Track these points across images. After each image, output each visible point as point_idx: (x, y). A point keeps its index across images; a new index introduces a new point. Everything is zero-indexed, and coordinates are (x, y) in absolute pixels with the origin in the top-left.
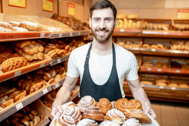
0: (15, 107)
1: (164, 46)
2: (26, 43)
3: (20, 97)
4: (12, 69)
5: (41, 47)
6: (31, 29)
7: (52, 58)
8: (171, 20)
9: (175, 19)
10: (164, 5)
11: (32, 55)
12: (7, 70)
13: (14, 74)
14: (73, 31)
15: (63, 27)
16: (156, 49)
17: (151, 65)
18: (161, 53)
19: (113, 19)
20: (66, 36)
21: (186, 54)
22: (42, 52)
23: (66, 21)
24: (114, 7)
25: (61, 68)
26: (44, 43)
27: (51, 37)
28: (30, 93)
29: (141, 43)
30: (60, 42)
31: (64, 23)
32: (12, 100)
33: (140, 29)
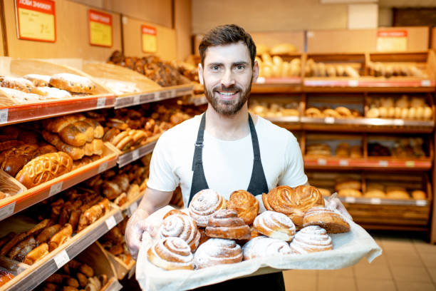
0: (53, 261)
1: (352, 111)
2: (66, 120)
3: (60, 238)
4: (44, 180)
5: (97, 127)
6: (76, 91)
7: (121, 150)
8: (363, 55)
9: (373, 51)
10: (347, 23)
11: (81, 147)
12: (35, 182)
13: (48, 189)
14: (160, 88)
15: (138, 80)
16: (335, 118)
17: (325, 152)
18: (346, 125)
19: (250, 64)
20: (147, 99)
21: (398, 127)
22: (100, 139)
23: (143, 68)
24: (251, 40)
25: (137, 170)
26: (101, 117)
27: (118, 105)
28: (80, 228)
29: (302, 105)
30: (134, 113)
31: (140, 72)
32: (45, 246)
33: (299, 75)
